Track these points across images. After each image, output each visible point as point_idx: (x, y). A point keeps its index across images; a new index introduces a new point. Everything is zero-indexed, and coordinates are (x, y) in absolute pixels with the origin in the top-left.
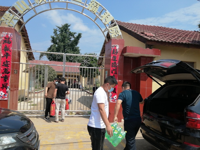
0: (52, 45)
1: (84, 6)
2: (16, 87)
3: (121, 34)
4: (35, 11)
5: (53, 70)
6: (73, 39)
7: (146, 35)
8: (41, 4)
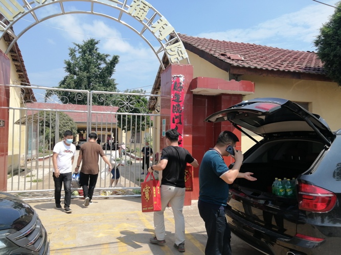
0: (67, 77)
1: (122, 9)
2: (3, 151)
3: (187, 56)
4: (34, 16)
5: (70, 120)
6: (103, 66)
7: (229, 58)
8: (46, 3)
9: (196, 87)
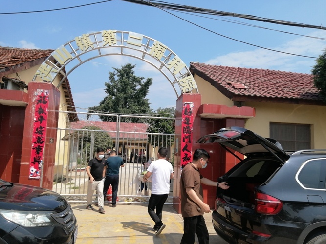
1: (144, 51)
2: (51, 163)
3: (197, 87)
4: (79, 60)
6: (138, 87)
7: (233, 87)
9: (202, 112)
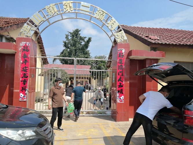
0: (64, 50)
1: (92, 15)
2: (33, 90)
3: (126, 39)
4: (49, 22)
5: (66, 73)
6: (83, 43)
7: (150, 38)
8: (54, 15)
9: (131, 55)
